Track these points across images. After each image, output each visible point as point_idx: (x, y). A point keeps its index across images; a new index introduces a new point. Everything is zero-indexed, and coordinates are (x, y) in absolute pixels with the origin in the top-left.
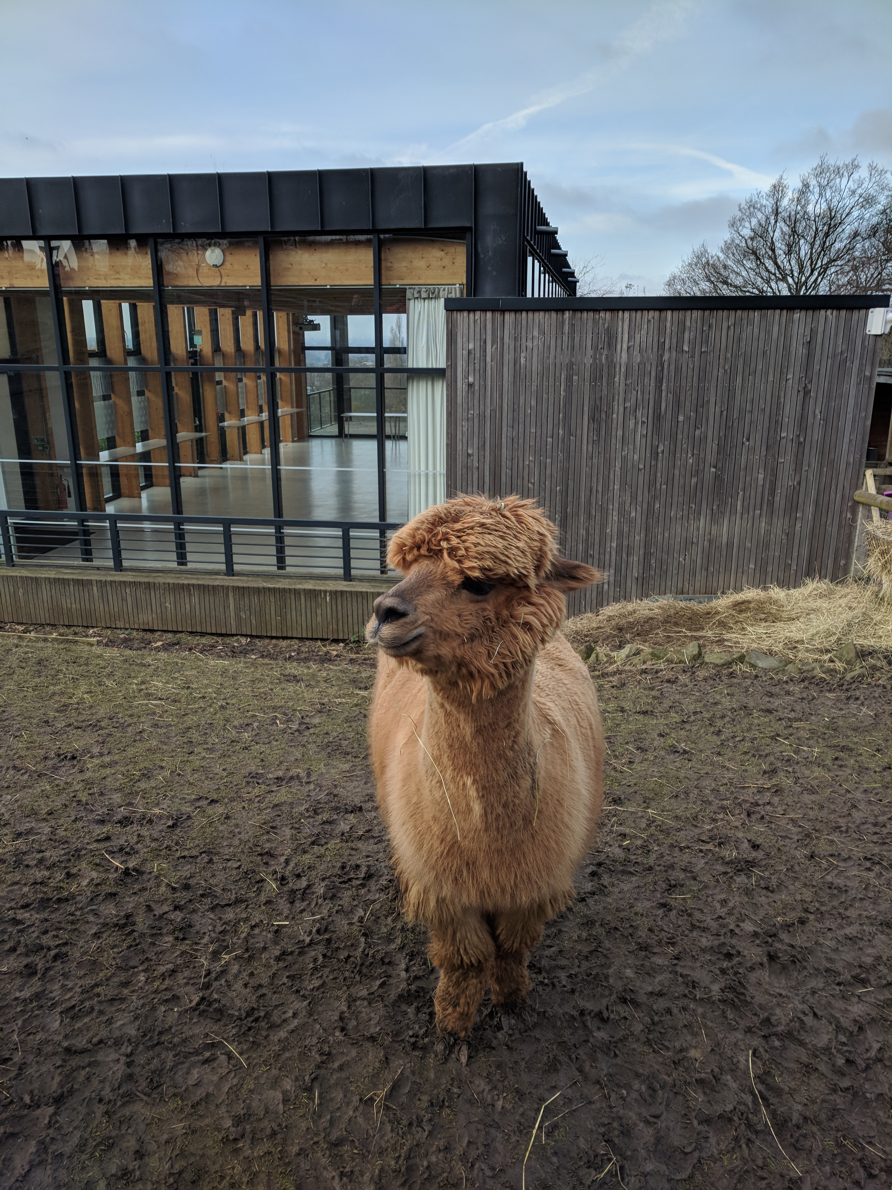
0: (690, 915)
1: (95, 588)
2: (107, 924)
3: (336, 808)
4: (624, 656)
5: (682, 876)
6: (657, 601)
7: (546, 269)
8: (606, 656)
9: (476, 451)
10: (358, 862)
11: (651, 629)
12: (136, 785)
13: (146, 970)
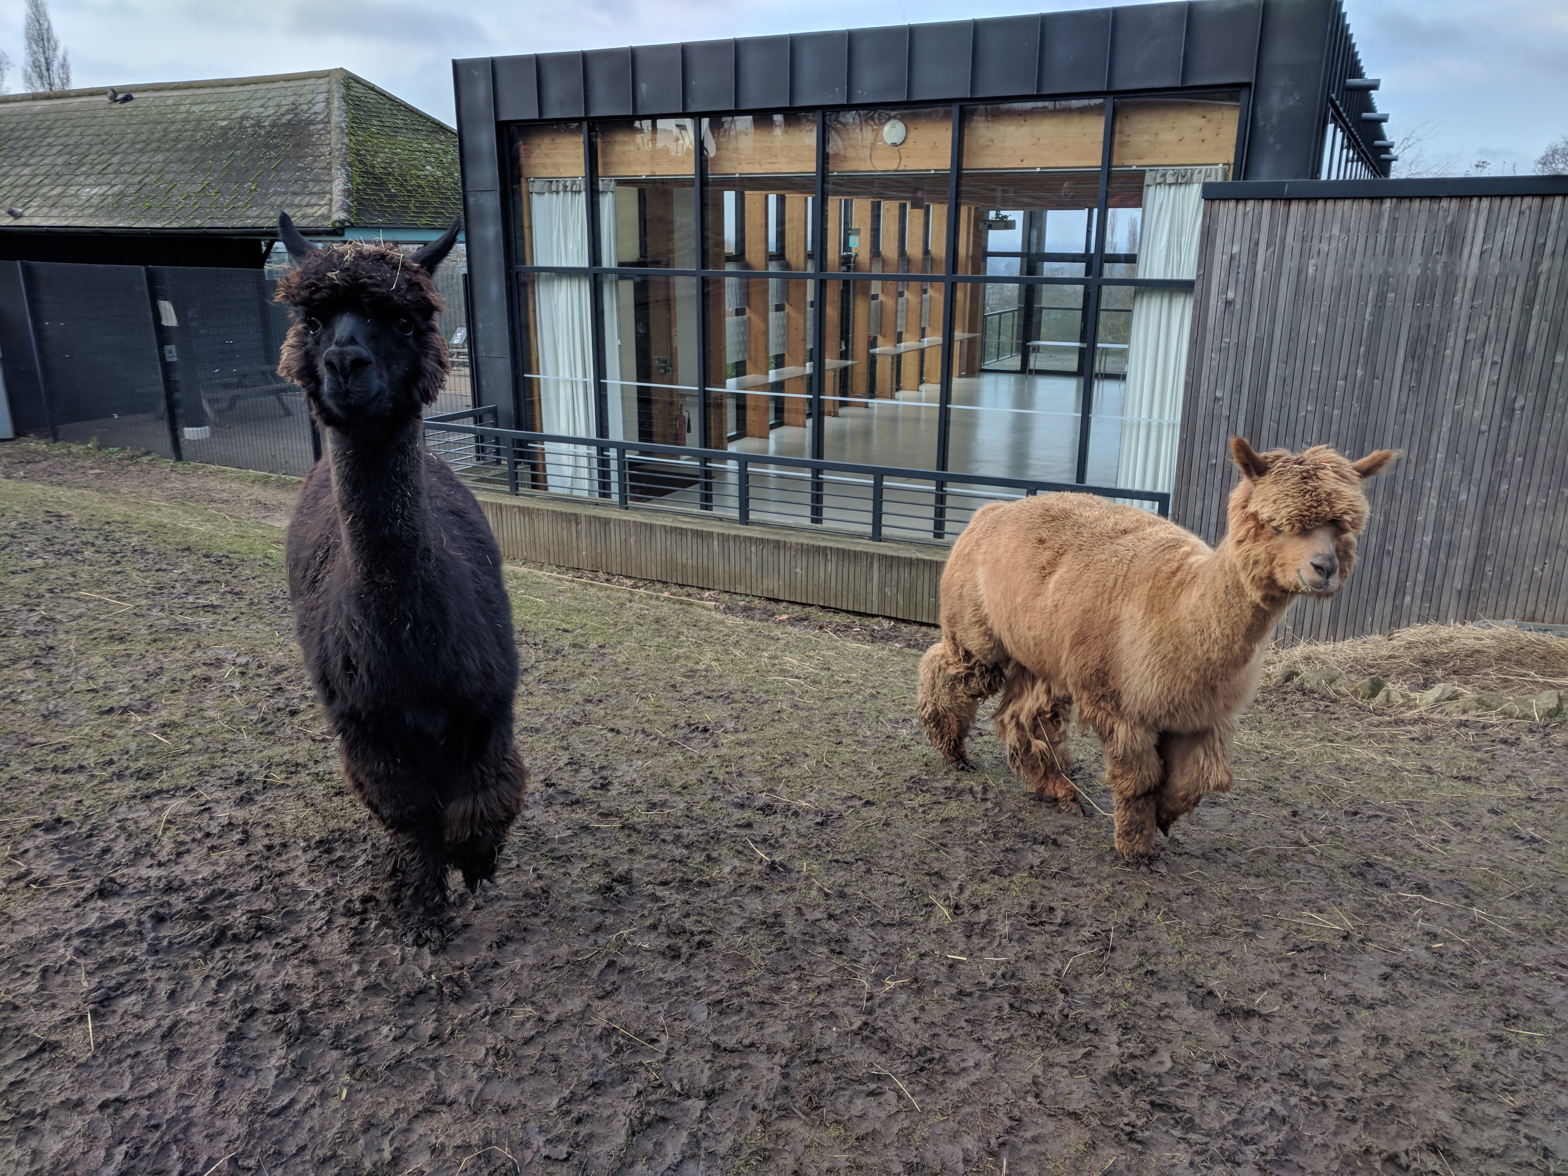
0: (1540, 1060)
1: (716, 542)
2: (754, 920)
3: (1021, 836)
4: (1431, 699)
5: (1528, 1006)
6: (1490, 627)
7: (1351, 142)
8: (1403, 696)
9: (1227, 393)
10: (1053, 904)
11: (1477, 667)
12: (778, 770)
13: (799, 979)
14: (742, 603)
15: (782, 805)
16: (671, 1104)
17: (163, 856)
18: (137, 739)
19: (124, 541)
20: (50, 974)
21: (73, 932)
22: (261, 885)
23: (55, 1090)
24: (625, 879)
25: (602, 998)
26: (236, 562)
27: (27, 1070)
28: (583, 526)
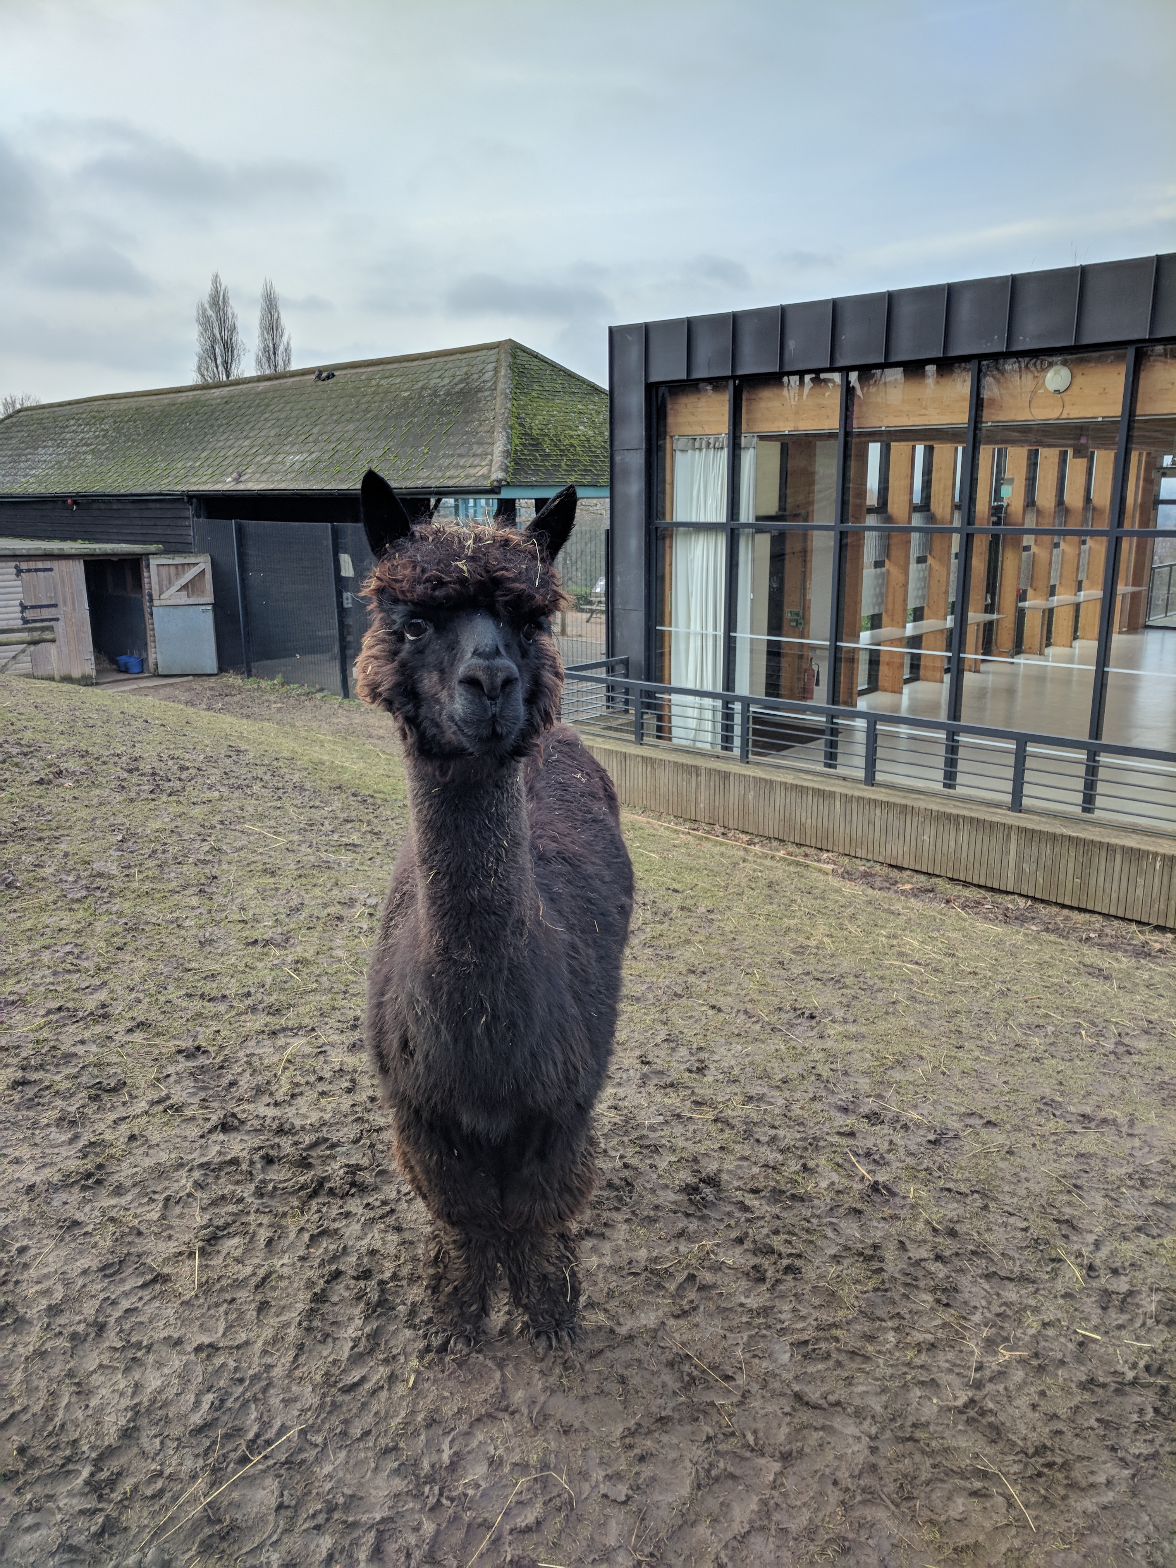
1: (838, 803)
2: (850, 1249)
12: (889, 1072)
13: (896, 1330)
14: (862, 868)
15: (890, 1115)
16: (743, 1459)
17: (279, 1097)
18: (273, 974)
19: (287, 777)
20: (171, 1203)
21: (195, 1164)
22: (361, 1138)
23: (161, 1324)
24: (712, 1181)
25: (677, 1317)
26: (379, 802)
27: (141, 1299)
28: (703, 779)
